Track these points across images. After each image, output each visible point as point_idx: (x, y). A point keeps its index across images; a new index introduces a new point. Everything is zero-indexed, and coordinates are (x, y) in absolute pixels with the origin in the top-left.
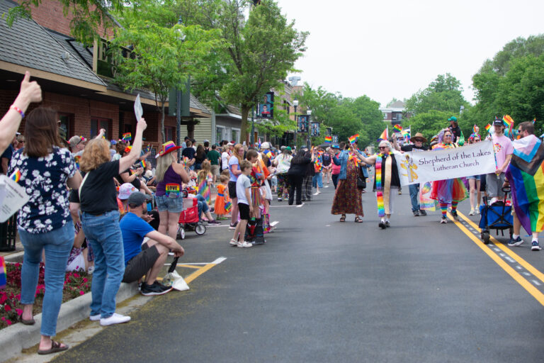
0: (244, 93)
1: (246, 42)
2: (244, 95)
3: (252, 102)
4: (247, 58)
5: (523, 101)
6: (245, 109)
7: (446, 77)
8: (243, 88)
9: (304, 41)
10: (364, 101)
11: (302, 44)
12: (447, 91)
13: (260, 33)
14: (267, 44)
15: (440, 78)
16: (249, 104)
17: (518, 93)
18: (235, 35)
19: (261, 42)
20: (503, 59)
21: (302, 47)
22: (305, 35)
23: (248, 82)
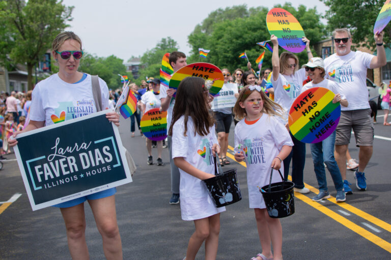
0: (28, 54)
1: (27, 16)
2: (28, 56)
3: (35, 61)
4: (29, 28)
5: (226, 51)
6: (30, 67)
7: (167, 40)
8: (27, 51)
9: (70, 13)
10: (112, 59)
11: (70, 16)
12: (168, 49)
13: (38, 8)
14: (43, 16)
15: (164, 40)
16: (32, 62)
17: (222, 45)
18: (19, 10)
19: (38, 15)
20: (209, 23)
21: (69, 18)
22: (71, 9)
23: (30, 46)
